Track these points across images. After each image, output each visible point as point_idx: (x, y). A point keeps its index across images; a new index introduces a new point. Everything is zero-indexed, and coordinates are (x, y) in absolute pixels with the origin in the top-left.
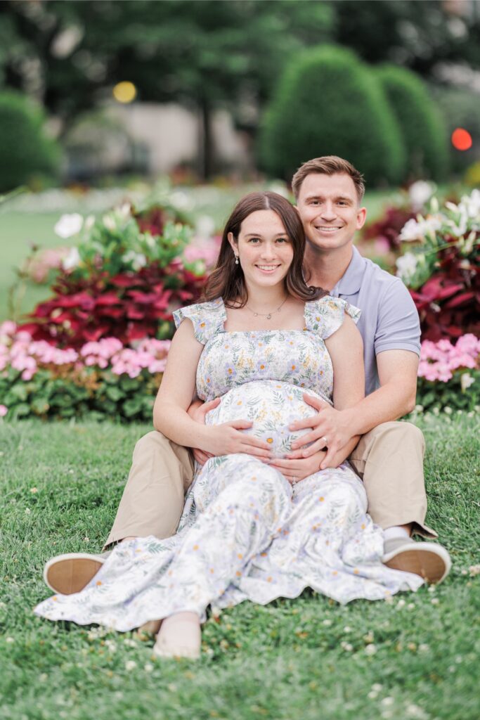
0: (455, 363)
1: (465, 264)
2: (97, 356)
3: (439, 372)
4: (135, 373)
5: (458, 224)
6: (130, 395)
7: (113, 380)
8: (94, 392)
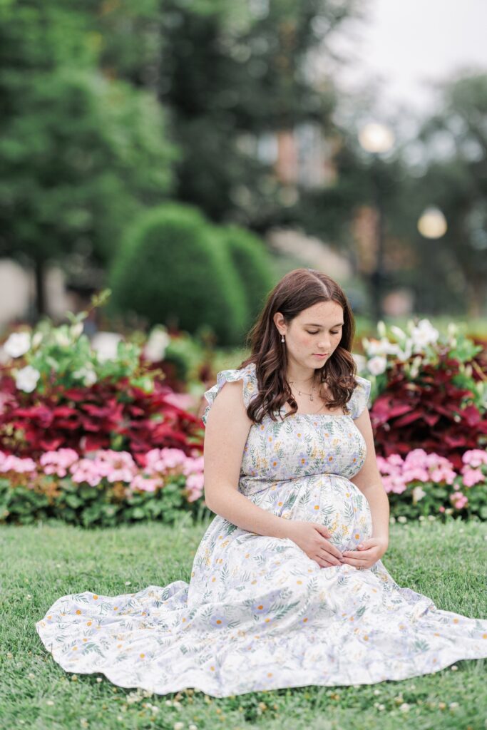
0: (409, 476)
1: (411, 387)
2: (56, 465)
3: (393, 484)
4: (95, 482)
5: (404, 350)
6: (89, 503)
7: (72, 489)
8: (54, 499)
